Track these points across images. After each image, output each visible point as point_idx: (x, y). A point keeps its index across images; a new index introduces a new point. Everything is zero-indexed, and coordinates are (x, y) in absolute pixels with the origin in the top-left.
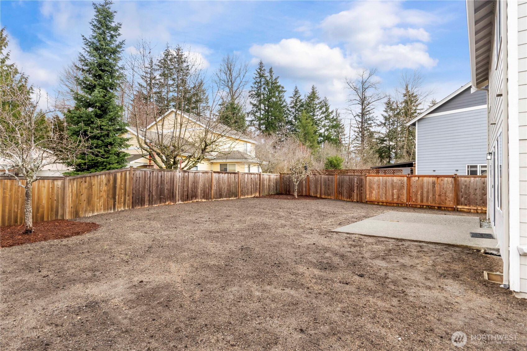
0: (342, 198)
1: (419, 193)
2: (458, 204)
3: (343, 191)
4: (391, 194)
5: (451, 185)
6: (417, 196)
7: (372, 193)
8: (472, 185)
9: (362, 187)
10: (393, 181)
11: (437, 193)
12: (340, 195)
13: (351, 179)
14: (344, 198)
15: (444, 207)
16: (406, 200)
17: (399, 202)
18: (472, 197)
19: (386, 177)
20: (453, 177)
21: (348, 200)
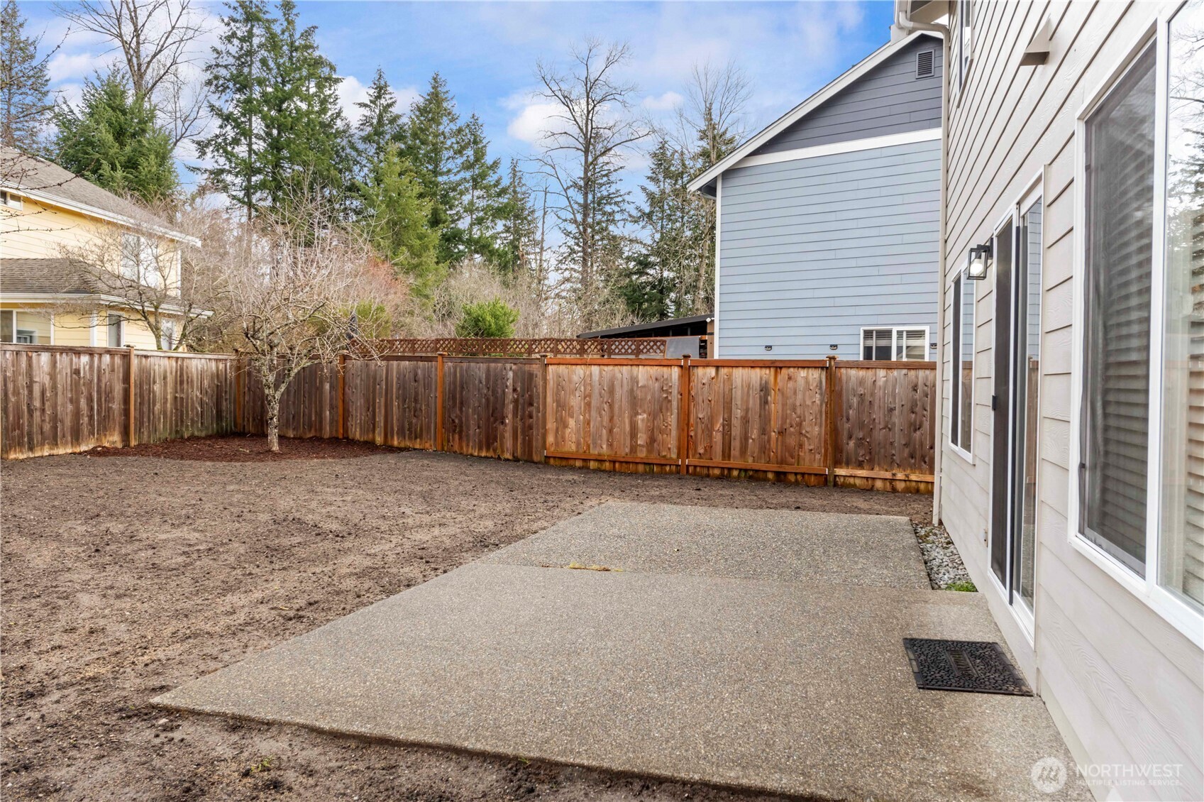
0: (462, 448)
1: (718, 426)
2: (837, 463)
3: (467, 420)
4: (628, 428)
5: (818, 396)
6: (710, 436)
7: (566, 426)
8: (878, 393)
9: (531, 404)
10: (634, 380)
11: (772, 423)
12: (457, 436)
13: (496, 375)
14: (468, 445)
15: (796, 474)
16: (675, 451)
17: (654, 458)
18: (879, 435)
19: (611, 368)
20: (822, 368)
21: (483, 454)
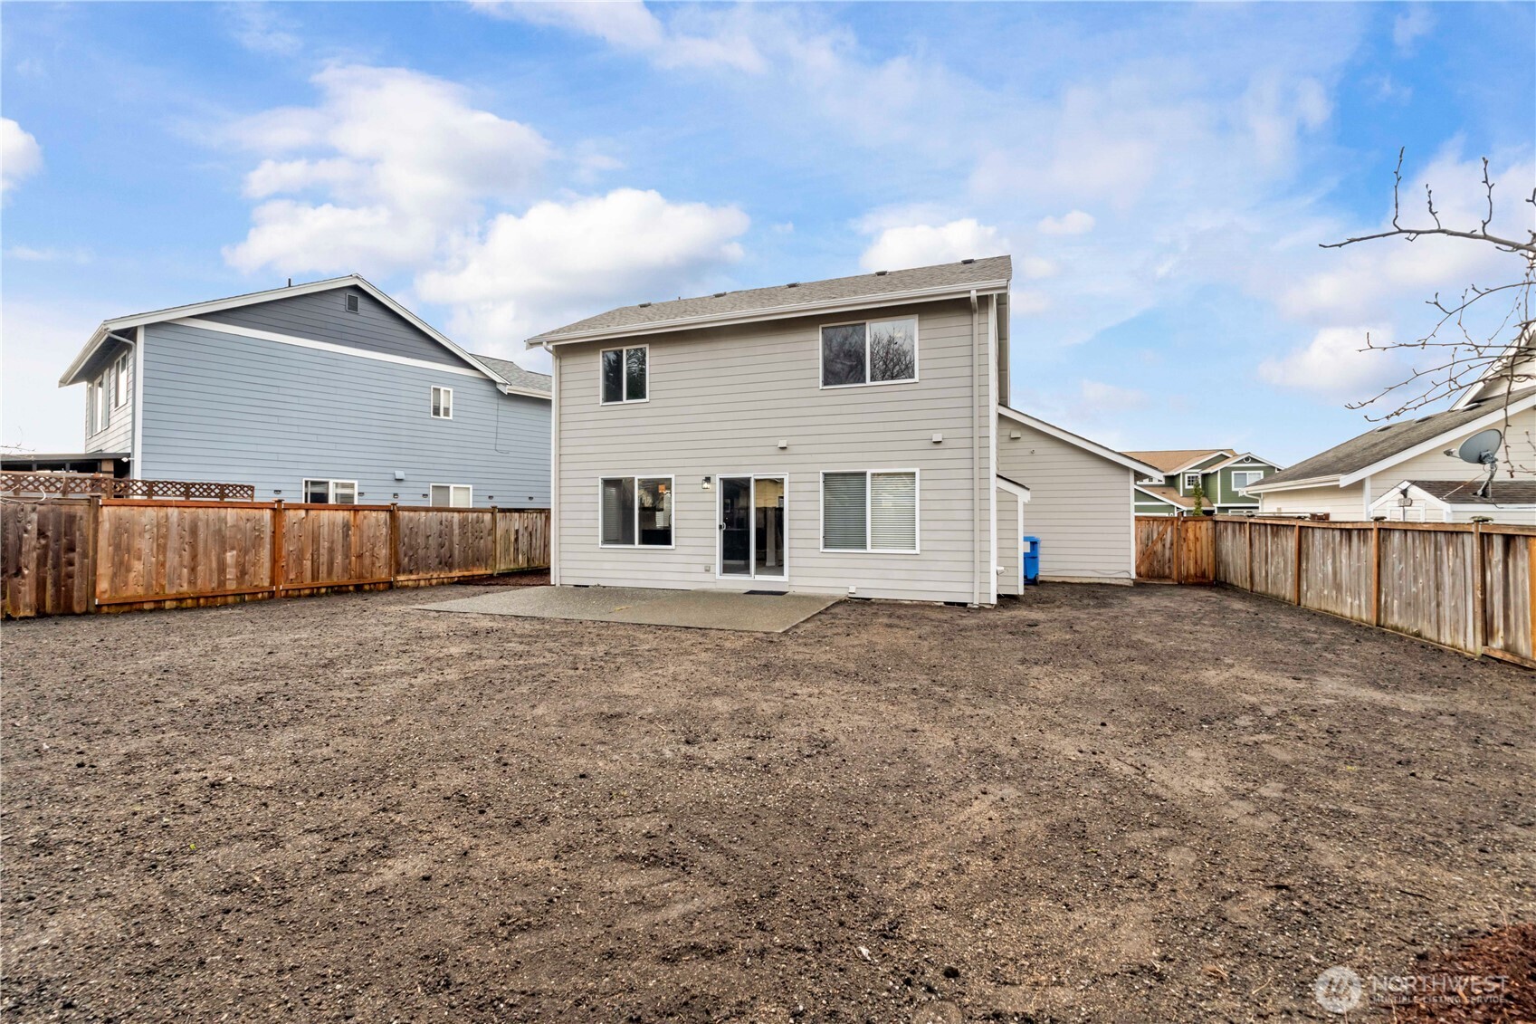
1: (308, 556)
2: (398, 572)
4: (214, 565)
5: (384, 529)
6: (301, 565)
7: (128, 570)
8: (423, 527)
9: (71, 550)
10: (224, 520)
11: (352, 550)
15: (370, 584)
16: (268, 580)
17: (245, 588)
18: (421, 552)
19: (194, 509)
20: (387, 511)
